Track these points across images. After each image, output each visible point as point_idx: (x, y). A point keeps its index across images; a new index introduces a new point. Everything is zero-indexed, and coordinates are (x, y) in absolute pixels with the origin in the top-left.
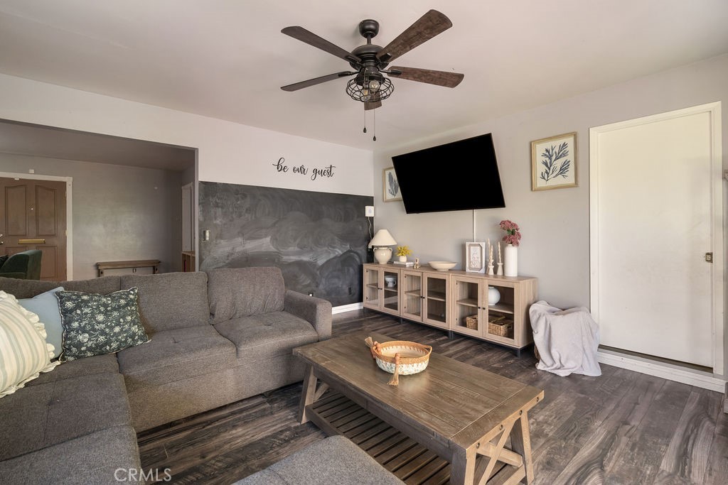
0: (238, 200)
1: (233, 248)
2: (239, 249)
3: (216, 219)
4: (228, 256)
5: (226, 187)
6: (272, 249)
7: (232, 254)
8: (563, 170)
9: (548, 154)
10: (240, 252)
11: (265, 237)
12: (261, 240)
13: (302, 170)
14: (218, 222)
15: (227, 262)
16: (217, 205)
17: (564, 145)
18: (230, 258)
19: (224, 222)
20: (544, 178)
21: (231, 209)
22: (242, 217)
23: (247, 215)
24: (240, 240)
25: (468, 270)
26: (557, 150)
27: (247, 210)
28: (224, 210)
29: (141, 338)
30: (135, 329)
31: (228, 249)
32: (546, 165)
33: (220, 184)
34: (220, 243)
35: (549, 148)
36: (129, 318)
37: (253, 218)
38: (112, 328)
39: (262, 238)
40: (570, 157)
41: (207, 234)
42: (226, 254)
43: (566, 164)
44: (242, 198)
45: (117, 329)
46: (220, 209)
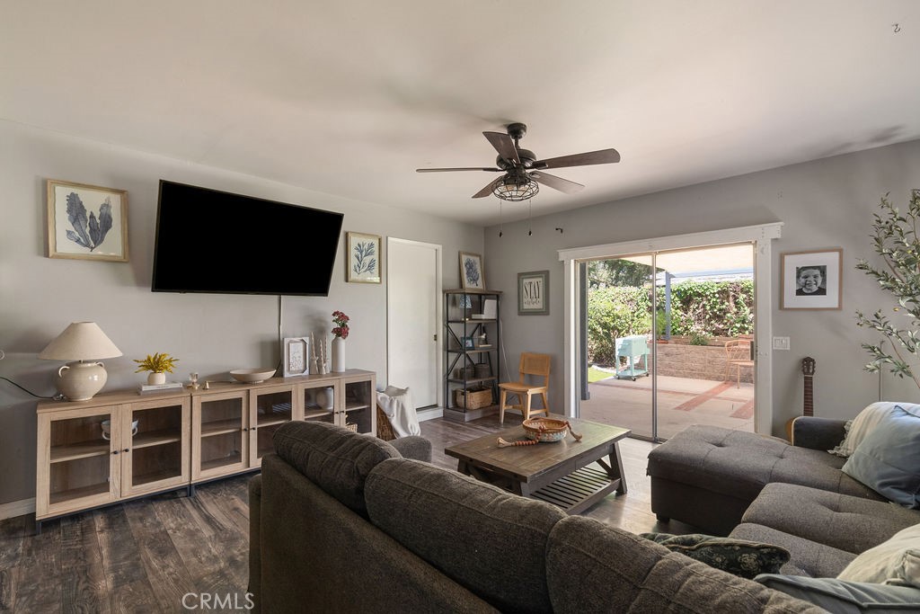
8: (370, 267)
9: (359, 248)
17: (372, 244)
20: (356, 271)
25: (286, 375)
26: (366, 247)
32: (358, 258)
35: (361, 243)
40: (376, 257)
43: (373, 261)
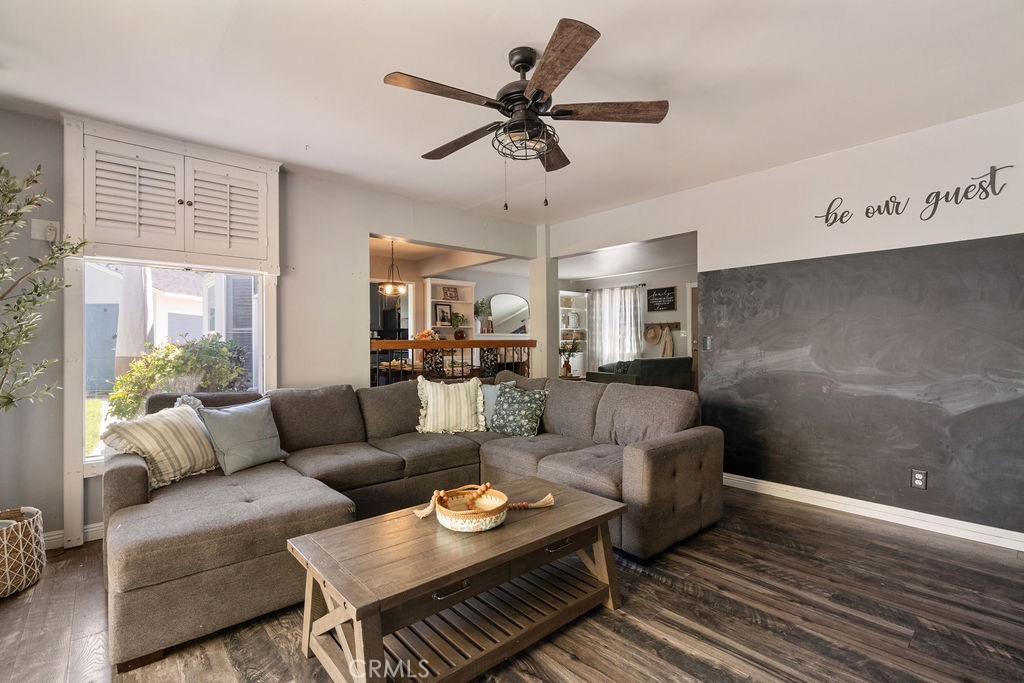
0: (751, 289)
1: (744, 363)
2: (752, 364)
3: (719, 320)
4: (737, 374)
5: (734, 273)
6: (815, 367)
7: (743, 371)
10: (754, 369)
11: (801, 347)
12: (793, 352)
13: (892, 207)
14: (722, 324)
15: (735, 381)
16: (720, 302)
18: (740, 377)
19: (730, 324)
21: (740, 306)
22: (757, 316)
23: (766, 312)
24: (754, 350)
27: (766, 302)
28: (730, 308)
29: (527, 431)
30: (524, 422)
31: (736, 364)
33: (726, 270)
34: (725, 354)
36: (523, 412)
37: (777, 316)
38: (508, 416)
39: (793, 348)
41: (709, 342)
42: (734, 371)
44: (758, 286)
45: (511, 418)
46: (725, 306)
